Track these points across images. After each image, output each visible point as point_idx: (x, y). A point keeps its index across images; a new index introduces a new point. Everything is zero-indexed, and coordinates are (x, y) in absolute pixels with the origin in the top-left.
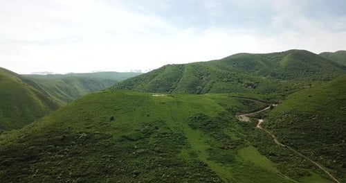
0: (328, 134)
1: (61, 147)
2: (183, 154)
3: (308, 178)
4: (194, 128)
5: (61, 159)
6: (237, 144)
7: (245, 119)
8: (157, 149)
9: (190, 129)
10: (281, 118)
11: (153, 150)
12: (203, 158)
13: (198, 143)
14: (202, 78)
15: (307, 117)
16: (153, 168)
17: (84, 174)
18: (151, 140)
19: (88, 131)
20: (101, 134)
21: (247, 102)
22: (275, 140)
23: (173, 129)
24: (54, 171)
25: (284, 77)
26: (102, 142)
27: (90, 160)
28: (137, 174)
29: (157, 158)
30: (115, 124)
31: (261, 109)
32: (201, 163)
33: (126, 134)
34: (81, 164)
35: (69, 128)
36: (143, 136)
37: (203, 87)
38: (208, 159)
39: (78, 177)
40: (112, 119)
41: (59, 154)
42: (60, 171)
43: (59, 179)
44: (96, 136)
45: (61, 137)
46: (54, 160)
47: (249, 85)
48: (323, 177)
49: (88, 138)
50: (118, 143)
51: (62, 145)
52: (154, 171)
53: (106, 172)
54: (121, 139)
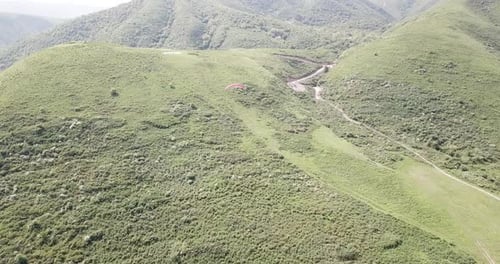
1: (42, 146)
2: (246, 145)
3: (402, 163)
4: (247, 105)
5: (52, 164)
6: (307, 124)
7: (298, 86)
8: (207, 139)
9: (241, 106)
10: (346, 85)
11: (201, 141)
12: (273, 146)
13: (258, 127)
15: (378, 82)
16: (211, 168)
17: (104, 186)
18: (193, 126)
19: (80, 115)
20: (106, 120)
21: (294, 62)
22: (345, 116)
23: (218, 109)
24: (48, 186)
26: (114, 132)
27: (104, 163)
28: (193, 178)
29: (212, 153)
30: (122, 101)
31: (314, 71)
32: (275, 156)
33: (149, 118)
34: (91, 170)
35: (43, 112)
36: (176, 120)
38: (281, 149)
39: (97, 191)
40: (115, 94)
41: (45, 156)
42: (59, 186)
43: (64, 198)
44: (97, 123)
45: (35, 128)
46: (39, 168)
47: (277, 34)
48: (417, 161)
49: (86, 127)
50: (141, 132)
51: (42, 142)
52: (216, 172)
53: (141, 179)
54: (144, 126)
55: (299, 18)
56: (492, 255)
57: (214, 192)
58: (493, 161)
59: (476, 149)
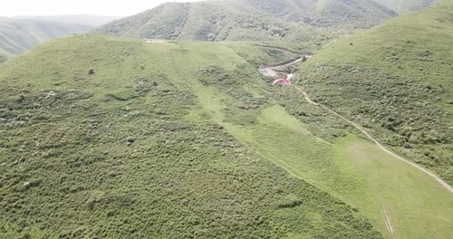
0: (368, 90)
1: (19, 111)
2: (193, 116)
3: (343, 139)
4: (206, 84)
5: (22, 126)
6: (260, 103)
7: (270, 73)
8: (158, 110)
9: (201, 85)
10: (315, 72)
11: (151, 112)
12: (218, 119)
13: (211, 103)
14: (215, 23)
15: (346, 69)
16: (152, 133)
17: (56, 144)
18: (149, 99)
19: (58, 88)
20: (77, 93)
21: (274, 52)
22: (307, 98)
23: (178, 86)
24: (12, 143)
25: (320, 23)
26: (80, 103)
27: (63, 126)
28: (132, 141)
29: (157, 121)
30: (96, 78)
31: (291, 61)
32: (215, 126)
33: (114, 92)
34: (52, 132)
35: (29, 85)
36: (136, 94)
37: (217, 34)
38: (224, 121)
39: (49, 148)
40: (91, 72)
41: (19, 120)
42: (21, 142)
43: (21, 152)
44: (70, 94)
45: (18, 97)
46: (11, 128)
47: (275, 32)
48: (361, 137)
49: (59, 98)
50: (103, 103)
51: (20, 108)
52: (154, 137)
53: (88, 140)
54: (106, 98)
55: (307, 21)
56: (392, 221)
57: (146, 152)
58: (446, 142)
59: (432, 131)
